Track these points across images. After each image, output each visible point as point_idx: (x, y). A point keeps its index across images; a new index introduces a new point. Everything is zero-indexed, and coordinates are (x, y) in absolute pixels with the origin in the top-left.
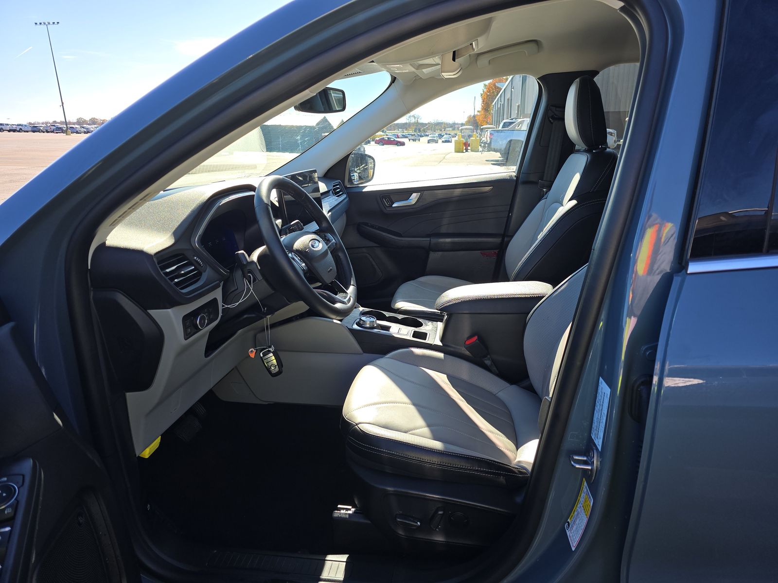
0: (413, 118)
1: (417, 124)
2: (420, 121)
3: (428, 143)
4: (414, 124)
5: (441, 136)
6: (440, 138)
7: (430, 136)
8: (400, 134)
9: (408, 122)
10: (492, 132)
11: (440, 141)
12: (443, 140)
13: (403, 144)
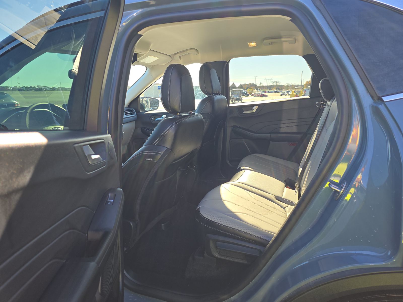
0: (276, 83)
1: (278, 86)
2: (279, 84)
3: (281, 95)
4: (276, 86)
5: (288, 92)
6: (288, 93)
7: (282, 92)
8: (267, 91)
9: (273, 85)
10: (306, 90)
11: (287, 94)
12: (289, 94)
13: (266, 96)
